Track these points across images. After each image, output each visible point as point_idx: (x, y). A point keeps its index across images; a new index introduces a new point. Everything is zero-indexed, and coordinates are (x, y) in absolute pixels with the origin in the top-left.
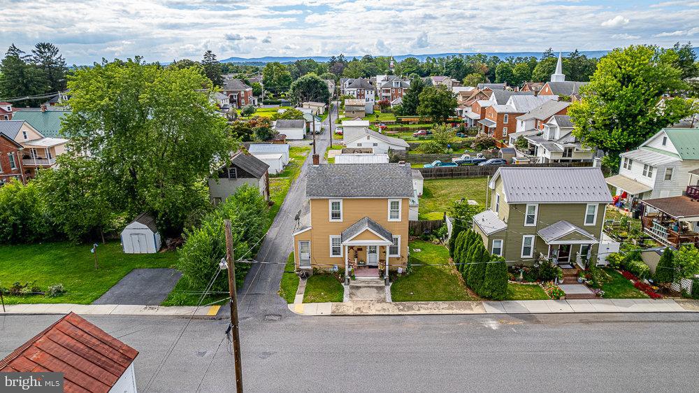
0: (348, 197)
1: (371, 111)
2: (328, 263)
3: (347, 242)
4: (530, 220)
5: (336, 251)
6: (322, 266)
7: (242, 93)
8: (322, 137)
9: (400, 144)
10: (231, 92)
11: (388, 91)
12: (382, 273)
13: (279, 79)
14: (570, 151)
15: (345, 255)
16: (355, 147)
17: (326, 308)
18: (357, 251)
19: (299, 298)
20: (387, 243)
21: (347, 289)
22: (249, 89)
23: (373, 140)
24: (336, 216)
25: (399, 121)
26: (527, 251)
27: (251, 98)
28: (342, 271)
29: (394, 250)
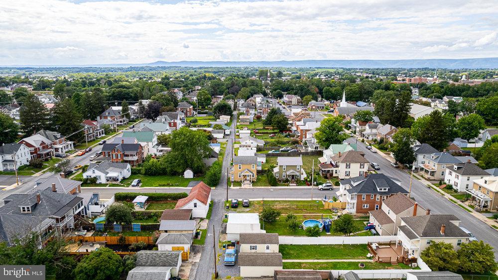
0: (242, 164)
1: (252, 121)
2: (238, 179)
3: (243, 174)
4: (284, 169)
5: (240, 176)
6: (236, 180)
7: (188, 109)
8: (230, 137)
9: (261, 143)
10: (182, 109)
11: (261, 109)
12: (250, 181)
13: (205, 99)
14: (317, 147)
15: (242, 177)
16: (245, 144)
17: (238, 187)
18: (245, 176)
19: (232, 186)
20: (251, 174)
21: (242, 184)
22: (191, 107)
23: (251, 141)
24: (240, 168)
25: (264, 128)
26: (284, 176)
27: (192, 111)
28: (241, 181)
29: (253, 176)
